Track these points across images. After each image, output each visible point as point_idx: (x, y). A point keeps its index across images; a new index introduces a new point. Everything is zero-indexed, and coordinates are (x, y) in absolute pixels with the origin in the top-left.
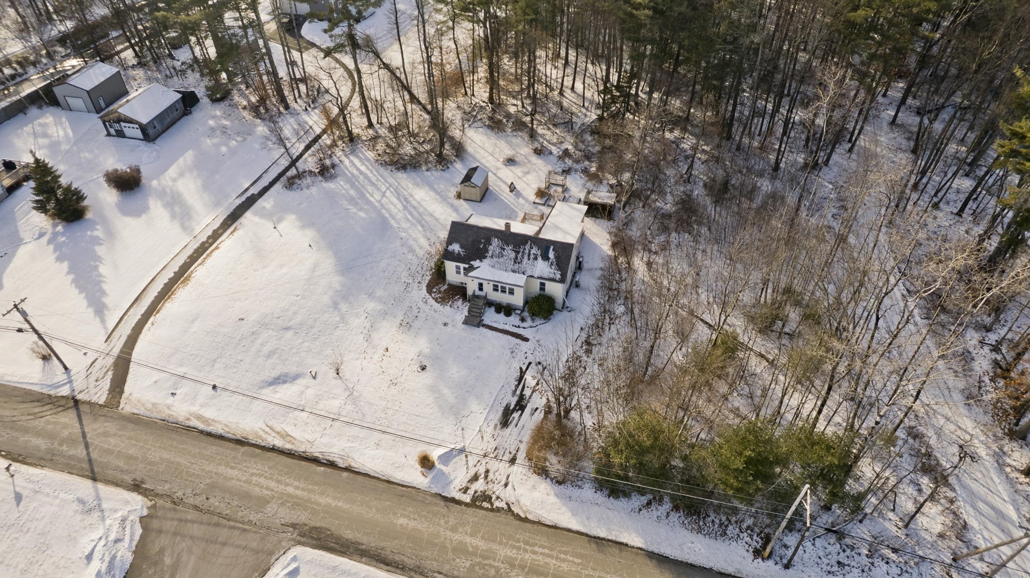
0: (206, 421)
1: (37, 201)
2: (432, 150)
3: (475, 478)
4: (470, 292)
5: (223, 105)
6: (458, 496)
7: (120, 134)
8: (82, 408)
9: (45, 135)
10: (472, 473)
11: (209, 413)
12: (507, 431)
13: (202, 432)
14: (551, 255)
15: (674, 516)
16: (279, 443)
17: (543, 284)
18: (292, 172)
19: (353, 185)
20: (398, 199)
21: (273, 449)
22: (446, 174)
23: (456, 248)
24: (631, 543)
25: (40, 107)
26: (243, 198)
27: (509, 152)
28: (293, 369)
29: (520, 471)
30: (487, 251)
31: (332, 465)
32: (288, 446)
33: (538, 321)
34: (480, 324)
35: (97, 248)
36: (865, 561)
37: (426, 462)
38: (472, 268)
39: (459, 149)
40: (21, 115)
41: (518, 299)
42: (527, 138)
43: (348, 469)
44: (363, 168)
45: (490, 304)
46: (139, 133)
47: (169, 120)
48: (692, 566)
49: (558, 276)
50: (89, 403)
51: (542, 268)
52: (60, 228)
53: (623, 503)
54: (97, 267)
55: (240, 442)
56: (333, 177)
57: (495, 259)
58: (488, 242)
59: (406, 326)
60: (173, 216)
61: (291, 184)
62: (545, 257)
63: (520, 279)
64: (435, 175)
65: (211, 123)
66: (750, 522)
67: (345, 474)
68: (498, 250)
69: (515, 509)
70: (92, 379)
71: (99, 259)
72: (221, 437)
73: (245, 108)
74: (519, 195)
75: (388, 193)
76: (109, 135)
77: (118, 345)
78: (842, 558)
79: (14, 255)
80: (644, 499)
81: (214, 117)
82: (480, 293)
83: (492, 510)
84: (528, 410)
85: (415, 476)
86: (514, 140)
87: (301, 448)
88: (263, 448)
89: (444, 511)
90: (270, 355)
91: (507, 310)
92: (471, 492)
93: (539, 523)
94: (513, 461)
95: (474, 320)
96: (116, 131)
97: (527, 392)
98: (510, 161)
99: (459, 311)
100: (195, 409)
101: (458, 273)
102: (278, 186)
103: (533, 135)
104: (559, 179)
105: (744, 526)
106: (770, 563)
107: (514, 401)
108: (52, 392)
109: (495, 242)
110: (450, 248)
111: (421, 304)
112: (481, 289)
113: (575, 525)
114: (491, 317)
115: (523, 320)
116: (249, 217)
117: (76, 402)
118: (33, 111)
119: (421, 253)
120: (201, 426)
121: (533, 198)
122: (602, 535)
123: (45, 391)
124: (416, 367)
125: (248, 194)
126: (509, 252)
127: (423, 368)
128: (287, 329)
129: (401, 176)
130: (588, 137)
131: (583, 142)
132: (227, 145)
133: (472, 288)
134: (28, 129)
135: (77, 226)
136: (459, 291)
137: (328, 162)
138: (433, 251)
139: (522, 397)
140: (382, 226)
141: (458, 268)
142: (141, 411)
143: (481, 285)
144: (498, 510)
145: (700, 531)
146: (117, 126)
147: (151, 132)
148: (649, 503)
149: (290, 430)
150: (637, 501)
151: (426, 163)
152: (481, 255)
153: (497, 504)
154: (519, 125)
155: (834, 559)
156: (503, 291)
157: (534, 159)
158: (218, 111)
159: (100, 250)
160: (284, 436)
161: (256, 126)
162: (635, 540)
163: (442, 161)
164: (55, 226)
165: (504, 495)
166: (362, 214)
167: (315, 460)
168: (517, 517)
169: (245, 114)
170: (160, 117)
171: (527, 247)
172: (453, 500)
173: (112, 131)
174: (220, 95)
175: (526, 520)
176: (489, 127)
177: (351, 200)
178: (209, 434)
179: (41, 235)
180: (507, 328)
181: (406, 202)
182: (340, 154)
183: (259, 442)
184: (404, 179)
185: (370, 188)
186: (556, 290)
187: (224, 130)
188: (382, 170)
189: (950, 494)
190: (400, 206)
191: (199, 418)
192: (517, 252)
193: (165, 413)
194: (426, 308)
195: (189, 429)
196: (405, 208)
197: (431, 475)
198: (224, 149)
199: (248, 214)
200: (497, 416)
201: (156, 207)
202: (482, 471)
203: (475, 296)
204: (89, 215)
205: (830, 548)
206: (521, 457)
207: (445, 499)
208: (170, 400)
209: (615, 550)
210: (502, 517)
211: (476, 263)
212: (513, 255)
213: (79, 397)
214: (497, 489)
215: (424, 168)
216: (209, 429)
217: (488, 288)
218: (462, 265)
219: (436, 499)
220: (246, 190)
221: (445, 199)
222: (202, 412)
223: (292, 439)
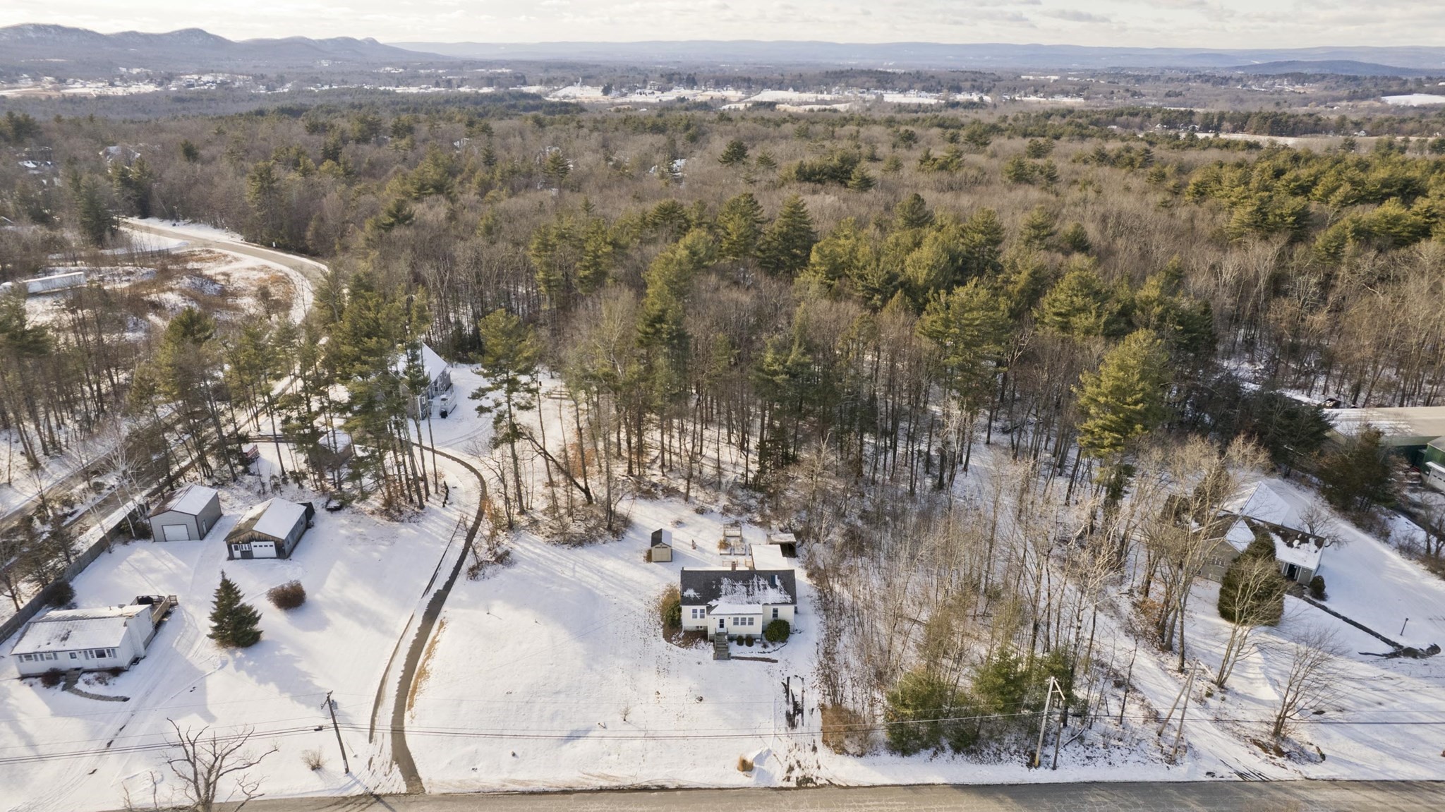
0: (522, 783)
2: (599, 525)
3: (791, 769)
4: (711, 632)
5: (346, 511)
6: (785, 784)
7: (247, 555)
8: (386, 800)
9: (152, 571)
10: (786, 767)
11: (522, 776)
12: (798, 730)
13: (523, 793)
14: (778, 582)
15: (958, 757)
16: (605, 784)
17: (775, 611)
18: (470, 561)
19: (537, 567)
20: (591, 571)
21: (601, 790)
22: (623, 544)
23: (691, 593)
24: (936, 782)
25: (126, 543)
26: (431, 596)
27: (675, 517)
28: (581, 726)
29: (824, 754)
30: (720, 590)
31: (662, 789)
32: (614, 784)
33: (778, 645)
34: (729, 657)
35: (297, 665)
36: (1104, 751)
37: (746, 767)
38: (710, 608)
39: (627, 522)
40: (105, 555)
41: (756, 629)
42: (683, 502)
43: (679, 789)
44: (538, 551)
45: (731, 639)
46: (272, 551)
47: (297, 534)
48: (988, 786)
49: (789, 600)
50: (391, 795)
51: (773, 595)
52: (239, 653)
53: (915, 758)
54: (309, 682)
55: (564, 792)
56: (511, 564)
57: (730, 596)
58: (719, 582)
59: (664, 670)
60: (363, 624)
61: (474, 573)
62: (773, 586)
63: (758, 608)
64: (613, 545)
65: (343, 532)
66: (1014, 748)
67: (679, 793)
68: (730, 588)
69: (837, 783)
70: (380, 774)
71: (305, 674)
72: (545, 792)
73: (373, 513)
74: (702, 550)
75: (577, 569)
76: (231, 558)
77: (386, 743)
78: (1088, 753)
79: (204, 688)
80: (931, 751)
81: (342, 526)
82: (722, 630)
83: (818, 787)
84: (806, 712)
85: (741, 780)
86: (670, 505)
87: (628, 783)
88: (591, 791)
89: (779, 797)
90: (552, 719)
91: (749, 641)
92: (793, 779)
93: (860, 787)
94: (815, 749)
95: (722, 654)
96: (242, 553)
97: (798, 699)
98: (679, 523)
99: (706, 652)
100: (505, 776)
101: (695, 617)
102: (461, 579)
103: (687, 498)
104: (731, 532)
105: (1012, 750)
106: (1041, 769)
107: (791, 708)
108: (345, 794)
109: (725, 581)
110: (686, 594)
111: (667, 652)
112: (722, 626)
113: (888, 781)
114: (735, 649)
115: (765, 646)
116: (447, 610)
117: (378, 798)
118: (118, 549)
119: (642, 613)
120: (521, 788)
121: (717, 551)
122: (912, 782)
123: (336, 795)
124: (693, 700)
125: (434, 589)
126: (740, 587)
127: (701, 700)
128: (558, 693)
129: (579, 551)
130: (739, 493)
131: (736, 498)
132: (376, 551)
133: (712, 626)
134: (124, 566)
135: (255, 649)
136: (700, 635)
137: (499, 551)
138: (652, 608)
139: (795, 704)
140: (590, 596)
141: (695, 611)
142: (452, 790)
143: (722, 621)
144: (822, 786)
145: (981, 762)
146: (245, 547)
147: (287, 547)
148: (935, 754)
149: (607, 772)
150: (926, 754)
151: (600, 536)
152: (716, 595)
153: (819, 782)
154: (670, 492)
155: (1083, 756)
156: (743, 623)
157: (699, 518)
158: (342, 519)
159: (303, 666)
160: (607, 777)
161: (397, 529)
162: (938, 779)
163: (617, 534)
164: (231, 653)
165: (822, 776)
166: (565, 589)
167: (646, 789)
168: (840, 787)
169: (377, 518)
170: (292, 533)
171: (755, 580)
172: (782, 788)
173: (237, 554)
174: (341, 503)
175: (848, 787)
176: (640, 497)
177: (545, 579)
178: (532, 793)
179: (224, 664)
180: (754, 655)
181: (600, 572)
182: (506, 541)
183: (585, 787)
184: (583, 554)
185: (557, 568)
186: (786, 613)
187: (364, 538)
188: (558, 549)
189: (1140, 696)
190: (596, 577)
191: (514, 782)
192: (748, 586)
193: (477, 787)
194: (675, 654)
195: (509, 793)
196: (603, 578)
197: (754, 774)
198: (376, 555)
199: (445, 608)
200: (783, 721)
201: (336, 618)
202: (794, 763)
203: (718, 634)
204: (264, 637)
205: (1078, 750)
206: (819, 745)
207: (775, 789)
208: (474, 775)
209: (927, 789)
210: (829, 790)
211: (713, 603)
212: (744, 589)
213: (377, 792)
214: (812, 772)
215: (600, 541)
216: (530, 788)
217: (729, 623)
218: (699, 608)
219: (768, 792)
220: (429, 588)
221: (636, 564)
222: (513, 777)
223: (615, 778)
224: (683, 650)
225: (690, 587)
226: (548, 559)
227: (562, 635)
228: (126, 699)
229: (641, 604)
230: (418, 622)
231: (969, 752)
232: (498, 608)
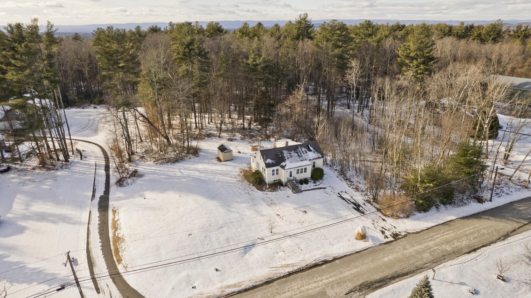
0: (235, 286)
3: (382, 232)
6: (387, 240)
10: (379, 231)
11: (231, 282)
12: (367, 214)
14: (311, 148)
15: (448, 207)
16: (290, 269)
17: (314, 163)
18: (113, 181)
19: (158, 175)
20: (191, 171)
21: (290, 274)
22: (201, 157)
23: (270, 161)
26: (97, 200)
28: (249, 239)
30: (284, 157)
31: (325, 262)
32: (296, 268)
33: (320, 180)
34: (300, 191)
38: (282, 167)
41: (308, 175)
42: (218, 138)
43: (335, 259)
44: (153, 168)
49: (320, 156)
51: (310, 155)
55: (267, 283)
56: (141, 176)
57: (290, 159)
58: (282, 153)
59: (271, 204)
61: (119, 184)
62: (310, 150)
63: (308, 162)
64: (195, 159)
65: (15, 180)
66: (464, 197)
67: (337, 261)
68: (289, 155)
69: (411, 232)
72: (254, 287)
73: (33, 169)
75: (182, 171)
77: (111, 288)
80: (434, 207)
82: (291, 178)
83: (404, 236)
84: (362, 205)
85: (362, 245)
87: (303, 265)
88: (284, 277)
92: (389, 236)
93: (422, 231)
94: (383, 220)
97: (352, 201)
100: (219, 285)
101: (273, 174)
106: (486, 202)
107: (353, 205)
109: (285, 152)
110: (267, 162)
112: (291, 176)
113: (434, 224)
115: (315, 182)
116: (114, 203)
119: (236, 182)
120: (237, 289)
124: (301, 213)
125: (97, 196)
126: (294, 154)
127: (305, 212)
132: (45, 185)
133: (285, 177)
136: (278, 184)
139: (353, 203)
140: (200, 181)
141: (273, 171)
143: (291, 172)
144: (406, 235)
145: (459, 206)
148: (437, 208)
149: (284, 263)
150: (433, 209)
151: (186, 157)
152: (283, 160)
153: (403, 234)
154: (209, 136)
156: (301, 172)
160: (287, 266)
161: (54, 173)
163: (192, 154)
165: (401, 231)
167: (316, 265)
168: (414, 233)
171: (299, 149)
172: (388, 242)
175: (417, 233)
176: (195, 140)
178: (246, 290)
180: (311, 188)
181: (197, 171)
182: (131, 167)
183: (279, 275)
186: (319, 163)
187: (32, 181)
190: (197, 173)
191: (229, 287)
192: (297, 153)
194: (271, 196)
195: (230, 295)
196: (200, 172)
197: (370, 240)
199: (111, 203)
200: (355, 212)
201: (30, 224)
203: (289, 181)
206: (384, 217)
207: (385, 243)
208: (196, 291)
211: (283, 164)
212: (296, 154)
214: (395, 230)
215: (187, 159)
216: (243, 287)
217: (294, 174)
218: (275, 168)
219: (383, 246)
220: (93, 196)
222: (225, 284)
223: (293, 265)
224: (274, 193)
225: (268, 158)
226: (162, 170)
227: (201, 199)
229: (233, 179)
230: (96, 214)
232: (149, 194)
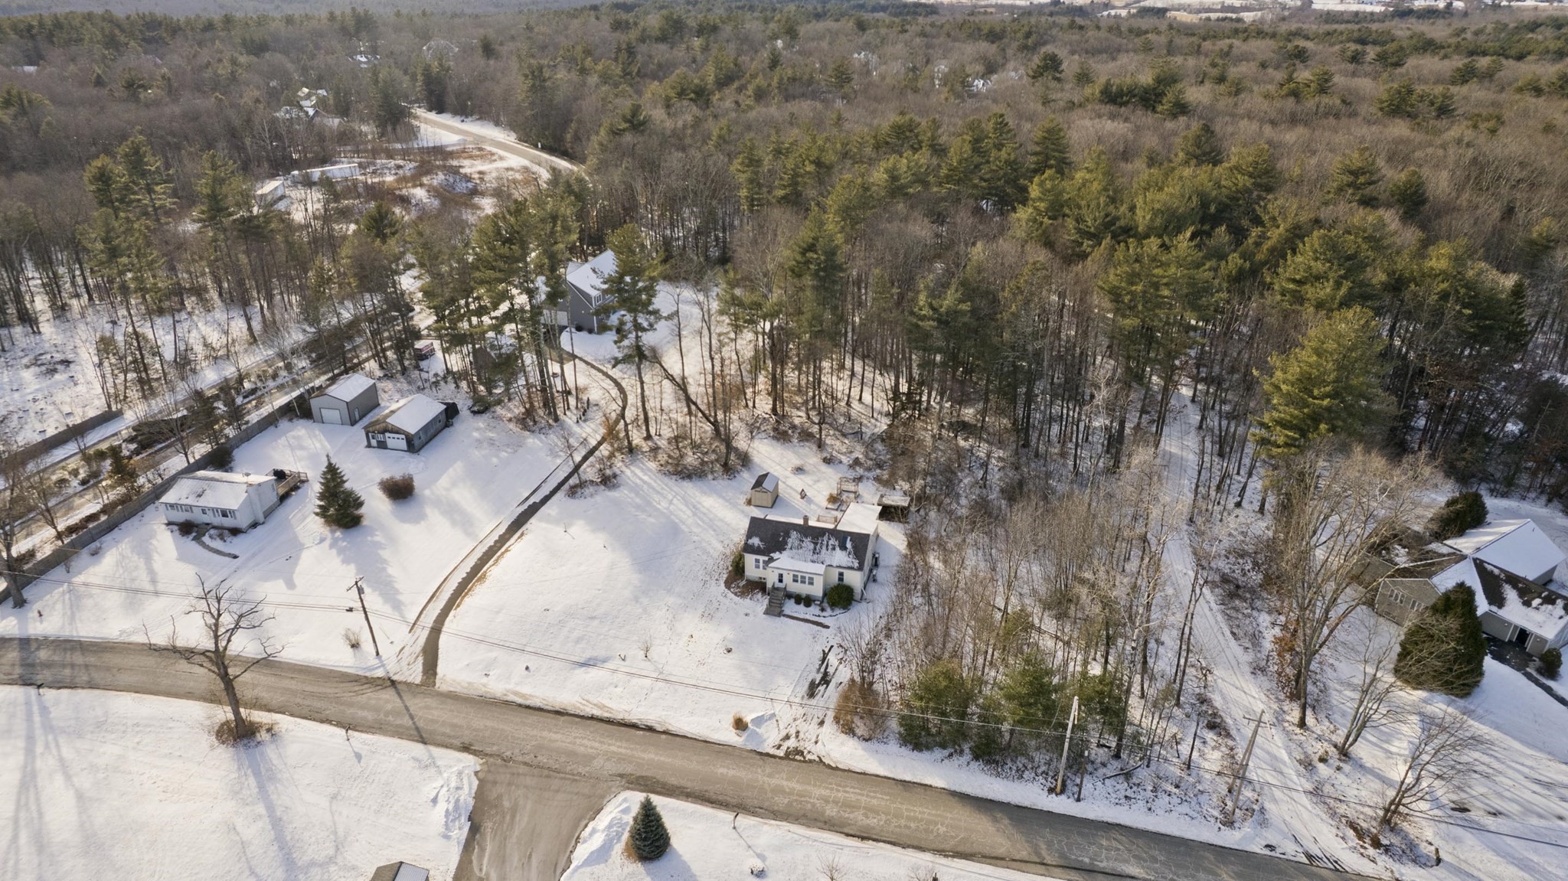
0: (523, 696)
1: (320, 507)
2: (717, 460)
3: (787, 737)
4: (769, 585)
5: (485, 416)
6: (772, 751)
7: (382, 445)
8: (399, 687)
9: (302, 448)
10: (783, 734)
11: (526, 690)
12: (813, 702)
13: (520, 705)
14: (849, 545)
15: (975, 765)
16: (597, 712)
17: (841, 574)
18: (573, 481)
19: (637, 494)
20: (687, 505)
21: (592, 718)
22: (733, 483)
23: (755, 541)
24: (934, 784)
25: (291, 420)
26: (525, 506)
27: (797, 462)
28: (600, 653)
29: (830, 729)
30: (786, 543)
31: (650, 729)
32: (606, 715)
33: (838, 611)
34: (780, 614)
35: (381, 552)
36: (1149, 794)
37: (740, 725)
38: (772, 560)
39: (745, 460)
40: (272, 428)
41: (817, 590)
42: (815, 448)
43: (664, 733)
44: (646, 478)
45: (789, 596)
46: (403, 444)
47: (432, 431)
48: (991, 801)
49: (856, 565)
50: (405, 683)
51: (841, 558)
52: (338, 534)
53: (926, 755)
54: (384, 569)
55: (558, 713)
56: (615, 487)
57: (795, 551)
58: (787, 535)
59: (708, 616)
60: (454, 523)
61: (573, 492)
62: (843, 547)
63: (820, 569)
64: (723, 483)
65: (476, 434)
66: (1043, 768)
67: (664, 736)
68: (797, 543)
69: (826, 761)
70: (404, 663)
71: (385, 561)
72: (540, 709)
73: (510, 420)
74: (810, 501)
75: (675, 501)
76: (369, 446)
77: (423, 635)
78: (1129, 793)
79: (298, 558)
80: (946, 752)
81: (478, 429)
82: (780, 585)
83: (805, 762)
84: (832, 685)
85: (730, 737)
86: (801, 450)
87: (619, 717)
88: (582, 717)
89: (761, 763)
90: (578, 640)
91: (807, 601)
92: (784, 748)
93: (849, 771)
94: (822, 723)
95: (775, 610)
96: (379, 442)
97: (831, 670)
98: (799, 470)
99: (761, 603)
100: (511, 686)
101: (757, 567)
102: (560, 495)
103: (821, 445)
104: (851, 487)
105: (1039, 771)
106: (1063, 797)
107: (818, 677)
108: (368, 674)
109: (794, 534)
110: (750, 542)
111: (720, 598)
112: (781, 581)
113: (882, 772)
114: (790, 607)
115: (823, 610)
116: (534, 523)
117: (393, 683)
118: (284, 424)
119: (716, 555)
120: (519, 701)
121: (825, 504)
122: (908, 779)
123: (360, 673)
124: (722, 650)
125: (531, 501)
126: (808, 544)
127: (729, 651)
128: (592, 618)
129: (687, 485)
130: (879, 446)
131: (873, 451)
132: (497, 456)
133: (771, 579)
134: (282, 441)
135: (354, 532)
136: (759, 586)
137: (608, 472)
138: (728, 552)
139: (826, 674)
140: (674, 530)
141: (757, 561)
142: (458, 689)
143: (781, 576)
144: (811, 761)
145: (998, 775)
146: (380, 437)
147: (416, 442)
148: (951, 755)
149: (606, 702)
150: (939, 753)
151: (712, 472)
152: (781, 548)
153: (809, 757)
154: (806, 436)
155: (1123, 793)
156: (803, 582)
157: (824, 468)
158: (481, 422)
159: (385, 554)
160: (602, 707)
161: (525, 438)
162: (938, 782)
163: (728, 470)
164: (333, 532)
165: (814, 751)
166: (652, 520)
167: (633, 726)
168: (829, 766)
169: (512, 426)
170: (425, 428)
171: (825, 538)
172: (768, 755)
173: (374, 442)
174: (482, 407)
175: (837, 769)
176: (774, 438)
177: (638, 507)
178: (528, 707)
179: (322, 540)
180: (807, 617)
181: (695, 509)
182: (620, 464)
183: (578, 712)
184: (689, 488)
185: (656, 497)
186: (854, 579)
187: (491, 442)
188: (666, 480)
189: (1230, 743)
190: (689, 512)
191: (516, 693)
192: (816, 544)
193: (482, 691)
194: (727, 601)
195: (507, 703)
196: (695, 514)
197: (745, 734)
198: (495, 460)
199: (533, 520)
200: (804, 688)
201: (433, 515)
202: (793, 732)
203: (774, 588)
204: (365, 522)
205: (1118, 787)
206: (829, 720)
207: (761, 754)
208: (485, 680)
209: (921, 790)
210: (815, 767)
211: (776, 555)
212: (812, 546)
213: (395, 678)
214: (808, 746)
215: (710, 477)
216: (525, 703)
217: (788, 579)
218: (762, 558)
219: (753, 755)
220: (527, 499)
221: (734, 505)
222: (518, 689)
223: (610, 710)
224: (738, 599)
225: (757, 535)
226: (651, 486)
228: (235, 557)
229: (720, 547)
230: (502, 530)
231: (988, 762)
232: (579, 529)
